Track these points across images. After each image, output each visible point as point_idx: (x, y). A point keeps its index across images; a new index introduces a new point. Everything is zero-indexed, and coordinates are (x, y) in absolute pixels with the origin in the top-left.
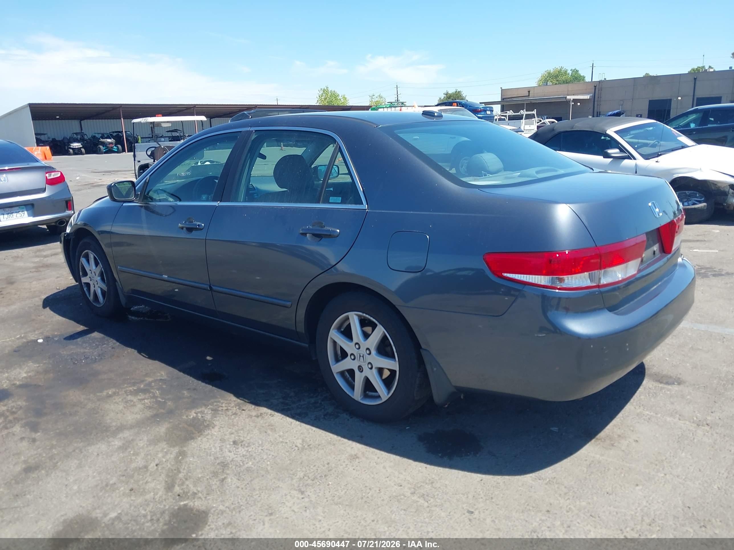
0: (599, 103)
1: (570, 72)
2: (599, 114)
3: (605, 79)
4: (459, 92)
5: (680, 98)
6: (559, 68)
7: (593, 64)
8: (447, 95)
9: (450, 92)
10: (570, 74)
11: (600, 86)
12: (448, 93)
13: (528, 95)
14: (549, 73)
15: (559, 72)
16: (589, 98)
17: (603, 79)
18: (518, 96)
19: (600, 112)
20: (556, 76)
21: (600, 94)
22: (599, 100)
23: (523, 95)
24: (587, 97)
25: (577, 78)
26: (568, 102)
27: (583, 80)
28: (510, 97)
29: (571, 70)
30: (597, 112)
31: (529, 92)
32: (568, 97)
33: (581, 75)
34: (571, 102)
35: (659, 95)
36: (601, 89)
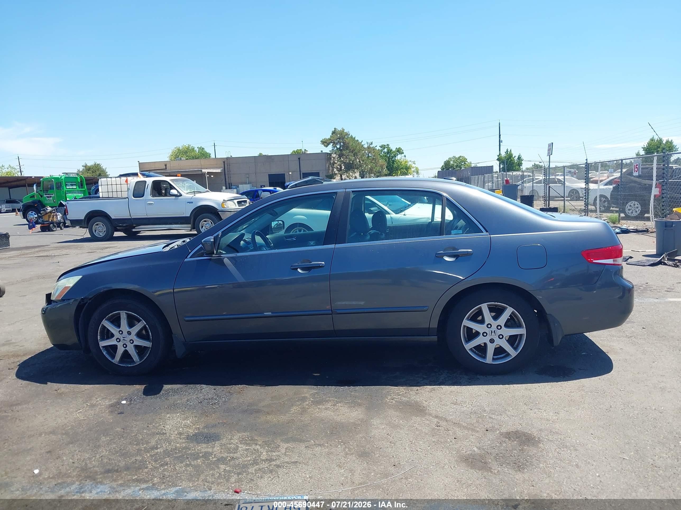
0: (229, 176)
1: (197, 150)
2: (230, 184)
3: (231, 156)
4: (98, 164)
5: (290, 173)
6: (187, 146)
7: (214, 143)
8: (85, 167)
9: (89, 165)
10: (197, 151)
11: (228, 162)
12: (86, 165)
13: (165, 168)
14: (179, 150)
15: (188, 148)
16: (220, 172)
17: (230, 156)
18: (156, 169)
19: (231, 183)
20: (186, 152)
21: (229, 168)
22: (229, 173)
23: (160, 168)
24: (219, 171)
25: (203, 155)
26: (203, 174)
27: (210, 156)
28: (148, 170)
29: (198, 148)
30: (229, 183)
31: (166, 165)
32: (203, 171)
33: (208, 152)
34: (206, 174)
35: (276, 170)
36: (229, 165)
